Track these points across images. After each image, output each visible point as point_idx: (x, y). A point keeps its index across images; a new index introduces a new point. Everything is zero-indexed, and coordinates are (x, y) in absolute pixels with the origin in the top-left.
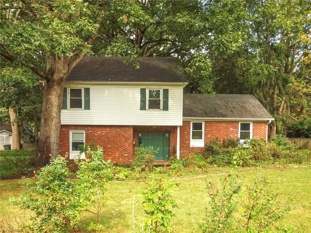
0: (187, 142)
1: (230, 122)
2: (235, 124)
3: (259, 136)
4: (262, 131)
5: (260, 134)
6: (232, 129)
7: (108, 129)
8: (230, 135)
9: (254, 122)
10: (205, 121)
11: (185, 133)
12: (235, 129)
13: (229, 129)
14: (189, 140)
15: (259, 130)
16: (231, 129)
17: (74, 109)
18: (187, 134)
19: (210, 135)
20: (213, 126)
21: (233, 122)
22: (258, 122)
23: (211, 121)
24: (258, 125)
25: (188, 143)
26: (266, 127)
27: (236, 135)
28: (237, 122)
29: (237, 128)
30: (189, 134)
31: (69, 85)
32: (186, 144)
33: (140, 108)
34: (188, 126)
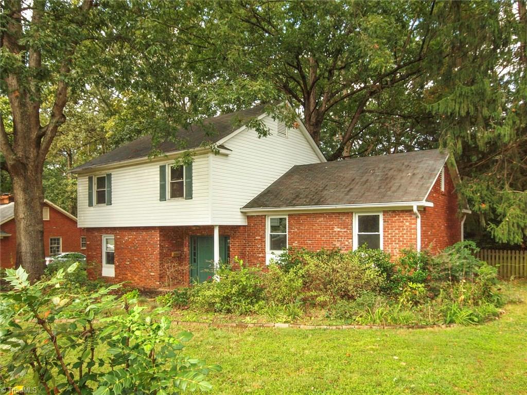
0: (260, 255)
1: (333, 213)
2: (344, 218)
3: (398, 245)
4: (405, 232)
5: (401, 239)
6: (339, 230)
7: (134, 233)
8: (334, 243)
9: (386, 211)
10: (289, 215)
11: (257, 238)
12: (344, 228)
13: (333, 228)
14: (263, 251)
15: (397, 231)
16: (336, 229)
17: (99, 205)
18: (259, 239)
19: (296, 242)
20: (302, 224)
21: (339, 213)
22: (394, 211)
23: (300, 215)
24: (394, 219)
25: (262, 257)
26: (416, 224)
27: (347, 243)
28: (349, 213)
29: (349, 226)
30: (263, 241)
31: (94, 173)
32: (259, 259)
33: (159, 198)
34: (261, 225)
